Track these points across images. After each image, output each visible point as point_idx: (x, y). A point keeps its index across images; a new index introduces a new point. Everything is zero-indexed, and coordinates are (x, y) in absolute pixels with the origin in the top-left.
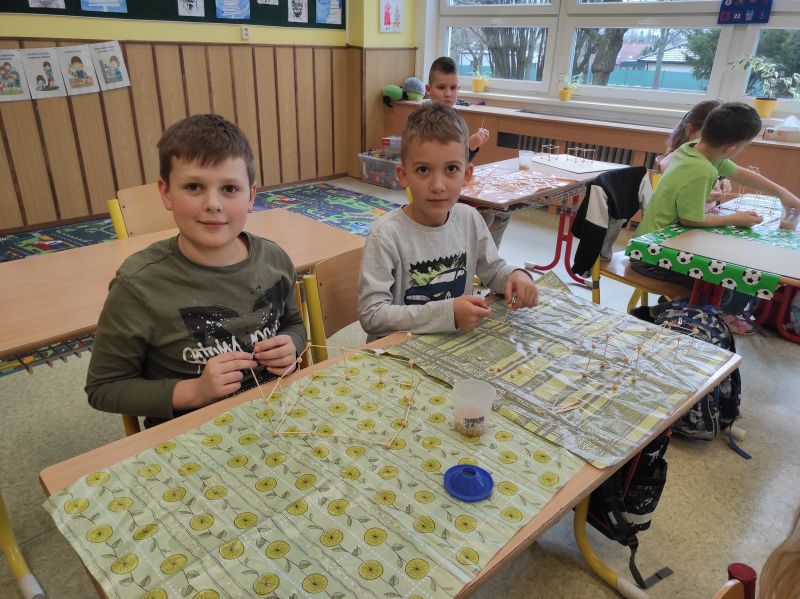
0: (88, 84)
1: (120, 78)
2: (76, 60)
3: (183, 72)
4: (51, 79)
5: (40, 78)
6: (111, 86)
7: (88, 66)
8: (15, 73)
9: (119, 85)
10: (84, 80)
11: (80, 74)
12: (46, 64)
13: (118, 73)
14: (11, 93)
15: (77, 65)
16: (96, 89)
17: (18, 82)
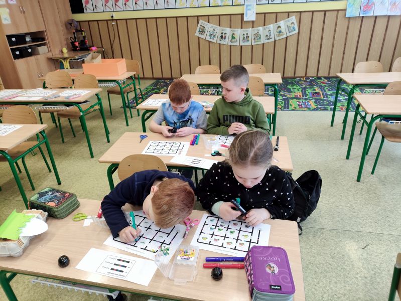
0: (282, 35)
1: (295, 30)
2: (279, 27)
3: (324, 23)
4: (270, 36)
5: (267, 36)
6: (291, 34)
7: (283, 28)
8: (260, 35)
9: (294, 33)
11: (280, 32)
12: (270, 30)
13: (294, 28)
14: (257, 42)
15: (279, 29)
16: (285, 36)
17: (260, 38)
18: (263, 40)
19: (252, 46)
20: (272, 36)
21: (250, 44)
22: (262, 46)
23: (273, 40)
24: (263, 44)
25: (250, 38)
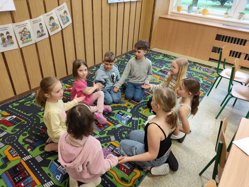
0: (57, 28)
1: (68, 20)
2: (51, 18)
4: (43, 31)
5: (38, 32)
8: (29, 32)
10: (55, 27)
11: (54, 24)
12: (41, 24)
13: (67, 18)
14: (27, 42)
15: (52, 21)
16: (60, 29)
17: (30, 36)
18: (35, 38)
19: (21, 50)
20: (45, 31)
21: (17, 47)
22: (34, 46)
23: (47, 36)
24: (36, 44)
25: (14, 39)
